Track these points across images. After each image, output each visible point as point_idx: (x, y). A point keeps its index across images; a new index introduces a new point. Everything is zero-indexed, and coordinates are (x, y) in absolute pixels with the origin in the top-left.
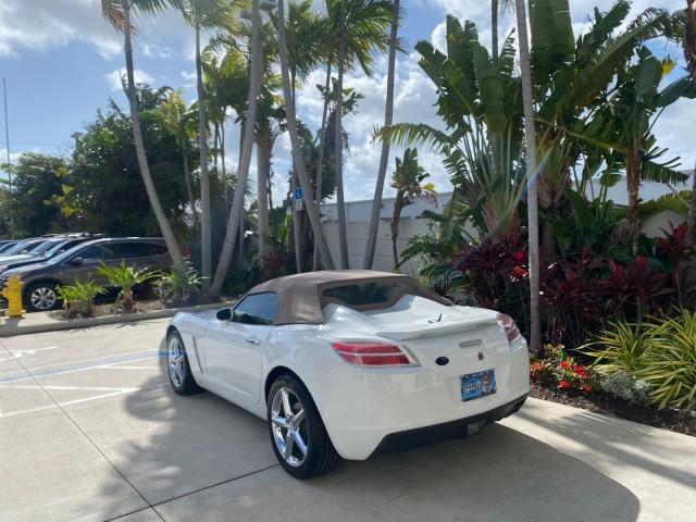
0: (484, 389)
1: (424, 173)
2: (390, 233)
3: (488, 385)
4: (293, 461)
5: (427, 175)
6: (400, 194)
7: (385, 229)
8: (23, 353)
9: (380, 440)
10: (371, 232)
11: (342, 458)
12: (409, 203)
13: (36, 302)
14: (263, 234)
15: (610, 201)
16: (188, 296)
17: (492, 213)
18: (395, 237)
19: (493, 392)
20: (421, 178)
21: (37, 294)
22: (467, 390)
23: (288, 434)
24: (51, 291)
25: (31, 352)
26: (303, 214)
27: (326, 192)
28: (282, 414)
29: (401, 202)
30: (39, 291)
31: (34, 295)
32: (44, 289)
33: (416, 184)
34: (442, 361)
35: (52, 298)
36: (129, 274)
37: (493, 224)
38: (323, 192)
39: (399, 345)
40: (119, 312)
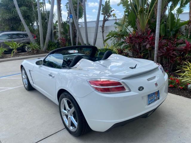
1: (112, 10)
2: (102, 31)
3: (157, 96)
5: (113, 10)
6: (105, 17)
7: (100, 29)
10: (96, 30)
12: (107, 20)
14: (60, 31)
17: (139, 23)
18: (103, 32)
23: (69, 117)
26: (73, 24)
27: (80, 16)
28: (65, 109)
29: (105, 20)
33: (110, 14)
34: (141, 89)
36: (15, 44)
37: (139, 26)
38: (79, 17)
39: (121, 81)
40: (13, 57)
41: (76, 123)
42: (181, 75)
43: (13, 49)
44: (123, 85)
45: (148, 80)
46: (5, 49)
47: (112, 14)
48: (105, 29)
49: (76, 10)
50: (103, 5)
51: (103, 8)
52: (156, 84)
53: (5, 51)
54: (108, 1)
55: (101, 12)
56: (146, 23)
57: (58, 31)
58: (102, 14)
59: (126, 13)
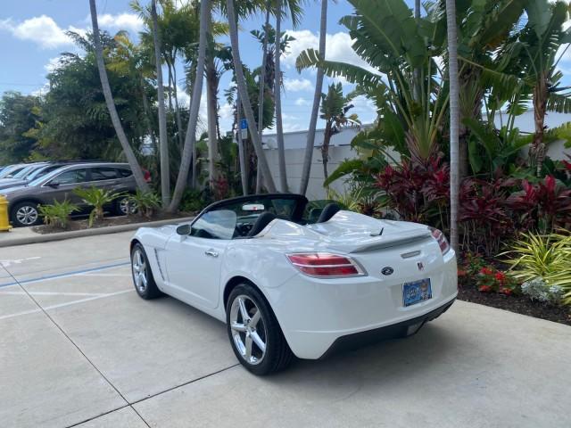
0: (422, 295)
1: (349, 105)
2: (322, 159)
3: (425, 291)
4: (252, 360)
5: (352, 106)
6: (329, 125)
7: (317, 155)
8: (11, 263)
9: (332, 342)
10: (307, 157)
11: (297, 358)
12: (336, 132)
13: (21, 219)
14: (213, 160)
15: (516, 129)
16: (151, 213)
17: (414, 139)
18: (325, 161)
19: (430, 297)
20: (346, 109)
21: (22, 211)
22: (408, 296)
23: (248, 335)
24: (33, 209)
25: (17, 261)
26: (248, 142)
27: (267, 123)
29: (330, 132)
30: (23, 209)
31: (19, 213)
32: (27, 208)
33: (343, 115)
34: (387, 271)
35: (34, 215)
36: (99, 195)
37: (415, 149)
38: (264, 123)
39: (348, 257)
40: (92, 227)
41: (263, 346)
42: (512, 265)
43: (93, 207)
44: (353, 263)
45: (404, 256)
46: (74, 208)
47: (348, 115)
48: (330, 153)
49: (255, 108)
50: (324, 96)
51: (324, 102)
52: (420, 266)
53: (74, 213)
54: (336, 85)
55: (320, 113)
56: (432, 139)
57: (208, 161)
58: (322, 117)
59: (382, 116)
